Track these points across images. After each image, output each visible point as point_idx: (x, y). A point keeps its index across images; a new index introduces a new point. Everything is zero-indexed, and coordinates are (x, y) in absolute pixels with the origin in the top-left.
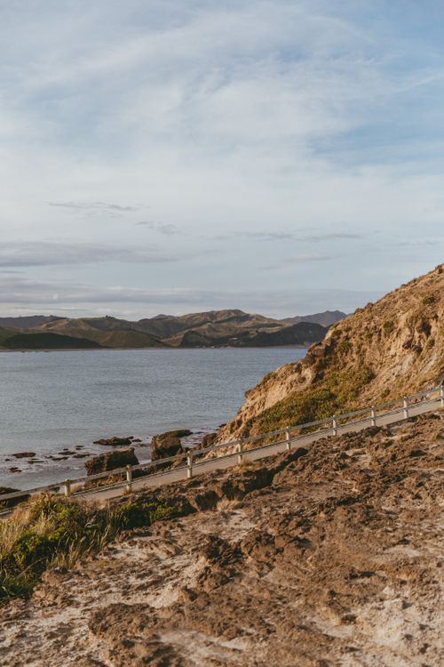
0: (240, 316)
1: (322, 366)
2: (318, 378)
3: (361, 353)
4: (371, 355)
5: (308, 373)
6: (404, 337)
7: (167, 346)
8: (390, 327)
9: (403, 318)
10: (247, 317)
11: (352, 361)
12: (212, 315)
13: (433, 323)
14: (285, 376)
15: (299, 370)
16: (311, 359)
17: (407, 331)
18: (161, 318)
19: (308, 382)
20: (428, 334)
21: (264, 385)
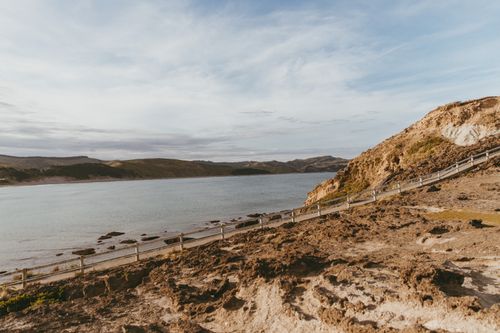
0: (331, 158)
1: (344, 180)
2: (341, 186)
3: (363, 174)
4: (369, 174)
5: (337, 184)
6: (385, 165)
7: (299, 172)
8: (378, 160)
9: (385, 156)
10: (334, 159)
11: (359, 177)
12: (318, 159)
13: (400, 158)
14: (325, 186)
15: (332, 183)
16: (338, 177)
17: (387, 162)
18: (296, 161)
19: (336, 188)
20: (398, 163)
21: (316, 190)
